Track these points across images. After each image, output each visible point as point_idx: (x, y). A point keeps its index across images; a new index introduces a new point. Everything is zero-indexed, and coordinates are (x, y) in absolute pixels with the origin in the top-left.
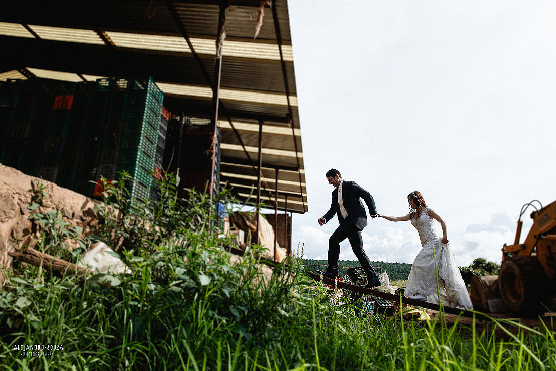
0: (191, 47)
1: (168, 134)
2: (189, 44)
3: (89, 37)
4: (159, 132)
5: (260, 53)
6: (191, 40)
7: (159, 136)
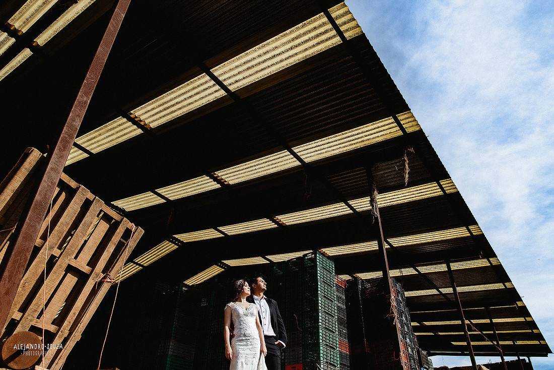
0: (352, 208)
1: (347, 302)
2: (350, 206)
3: (265, 224)
4: (337, 303)
5: (420, 194)
6: (350, 202)
7: (338, 307)
